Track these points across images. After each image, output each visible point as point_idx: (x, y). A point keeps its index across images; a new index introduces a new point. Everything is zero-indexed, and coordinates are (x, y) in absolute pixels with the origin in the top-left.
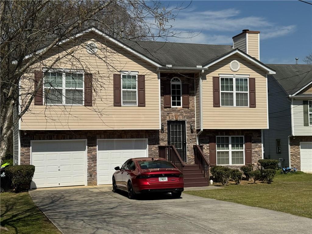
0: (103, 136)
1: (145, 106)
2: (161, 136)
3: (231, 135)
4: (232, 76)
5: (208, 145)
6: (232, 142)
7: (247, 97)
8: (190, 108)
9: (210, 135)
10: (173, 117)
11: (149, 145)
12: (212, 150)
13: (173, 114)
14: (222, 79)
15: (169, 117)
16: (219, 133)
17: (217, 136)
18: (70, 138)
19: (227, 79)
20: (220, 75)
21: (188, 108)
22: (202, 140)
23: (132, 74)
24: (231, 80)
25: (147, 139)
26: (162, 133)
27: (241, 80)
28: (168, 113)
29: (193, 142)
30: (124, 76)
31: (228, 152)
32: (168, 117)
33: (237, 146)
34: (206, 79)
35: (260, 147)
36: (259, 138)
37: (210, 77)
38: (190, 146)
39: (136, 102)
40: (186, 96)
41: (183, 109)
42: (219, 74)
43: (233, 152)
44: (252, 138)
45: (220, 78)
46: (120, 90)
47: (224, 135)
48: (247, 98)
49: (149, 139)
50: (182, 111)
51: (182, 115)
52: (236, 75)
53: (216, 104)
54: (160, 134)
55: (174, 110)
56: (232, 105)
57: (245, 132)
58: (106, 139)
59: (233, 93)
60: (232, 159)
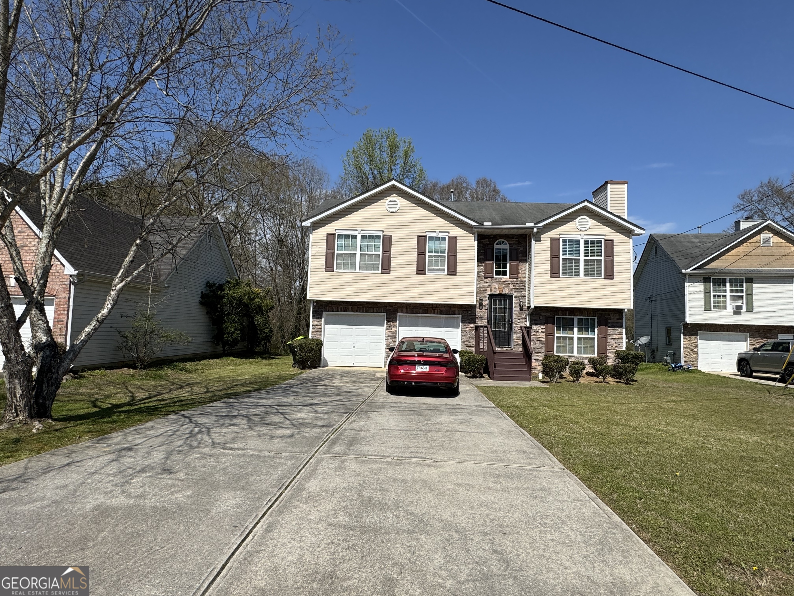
0: (405, 310)
1: (456, 275)
2: (479, 313)
3: (577, 315)
4: (579, 236)
5: (543, 327)
6: (578, 326)
7: (601, 264)
8: (519, 279)
9: (547, 314)
10: (496, 289)
11: (462, 323)
12: (549, 334)
13: (497, 286)
14: (565, 241)
15: (491, 290)
16: (560, 312)
17: (556, 317)
19: (571, 241)
20: (561, 236)
21: (517, 279)
22: (535, 320)
23: (441, 235)
24: (578, 242)
25: (460, 316)
26: (480, 309)
27: (593, 242)
28: (489, 284)
29: (522, 322)
30: (431, 238)
31: (572, 338)
32: (489, 289)
33: (586, 330)
34: (540, 241)
35: (621, 333)
36: (620, 321)
37: (546, 238)
38: (517, 326)
39: (444, 270)
40: (514, 263)
41: (510, 279)
42: (559, 235)
43: (579, 339)
44: (609, 321)
45: (561, 239)
46: (425, 255)
47: (567, 315)
48: (601, 266)
49: (462, 317)
50: (509, 282)
51: (508, 287)
52: (585, 235)
53: (554, 273)
54: (478, 310)
55: (498, 281)
56: (578, 274)
57: (598, 312)
58: (408, 314)
59: (579, 259)
60: (578, 347)
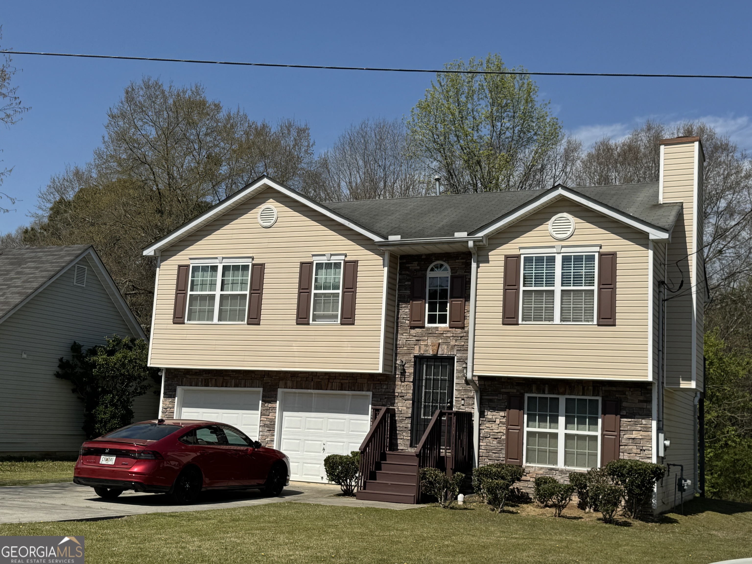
1: (353, 324)
2: (400, 388)
3: (564, 394)
4: (554, 250)
5: (502, 414)
6: (566, 413)
7: (592, 299)
8: (466, 329)
9: (512, 390)
10: (427, 347)
11: (372, 404)
12: (514, 426)
13: (429, 341)
15: (420, 348)
16: (534, 388)
17: (527, 395)
18: (236, 386)
19: (539, 260)
21: (462, 328)
25: (370, 394)
26: (402, 382)
27: (578, 259)
28: (417, 338)
29: (469, 404)
30: (319, 266)
31: (555, 436)
32: (417, 348)
33: (581, 422)
34: (488, 261)
35: (648, 429)
36: (646, 406)
37: (497, 257)
39: (336, 317)
40: (458, 302)
41: (450, 330)
42: (520, 248)
45: (522, 257)
46: (310, 293)
47: (546, 392)
48: (592, 303)
49: (373, 394)
50: (449, 335)
51: (447, 343)
52: (562, 247)
53: (509, 317)
55: (431, 333)
56: (550, 318)
57: (603, 388)
59: (553, 291)
60: (566, 452)
